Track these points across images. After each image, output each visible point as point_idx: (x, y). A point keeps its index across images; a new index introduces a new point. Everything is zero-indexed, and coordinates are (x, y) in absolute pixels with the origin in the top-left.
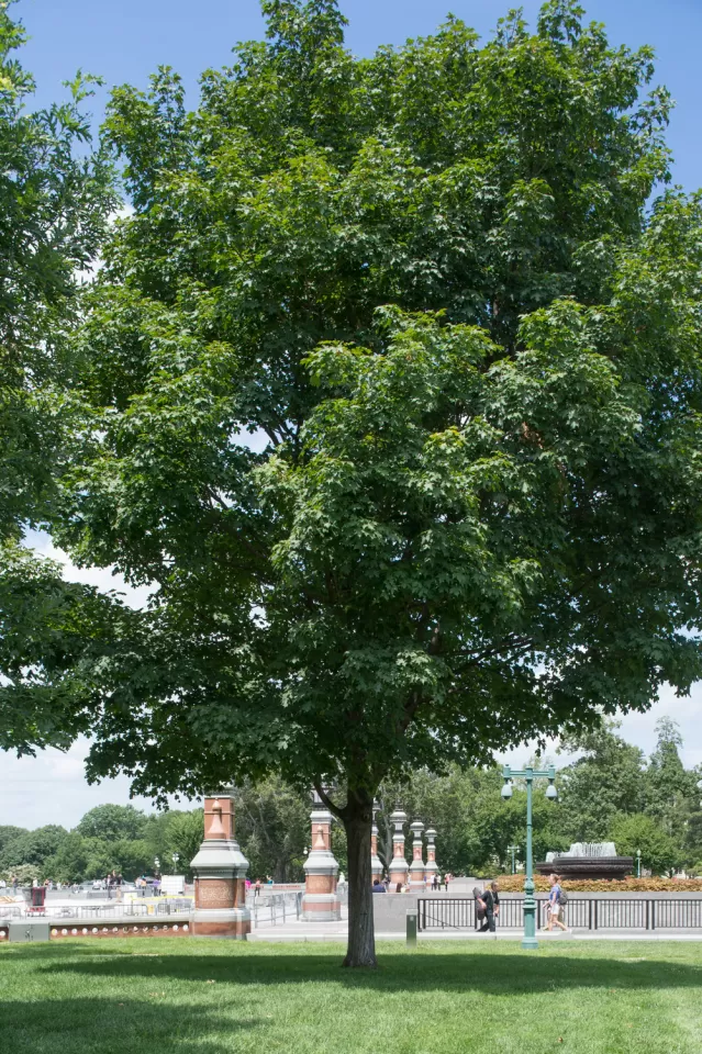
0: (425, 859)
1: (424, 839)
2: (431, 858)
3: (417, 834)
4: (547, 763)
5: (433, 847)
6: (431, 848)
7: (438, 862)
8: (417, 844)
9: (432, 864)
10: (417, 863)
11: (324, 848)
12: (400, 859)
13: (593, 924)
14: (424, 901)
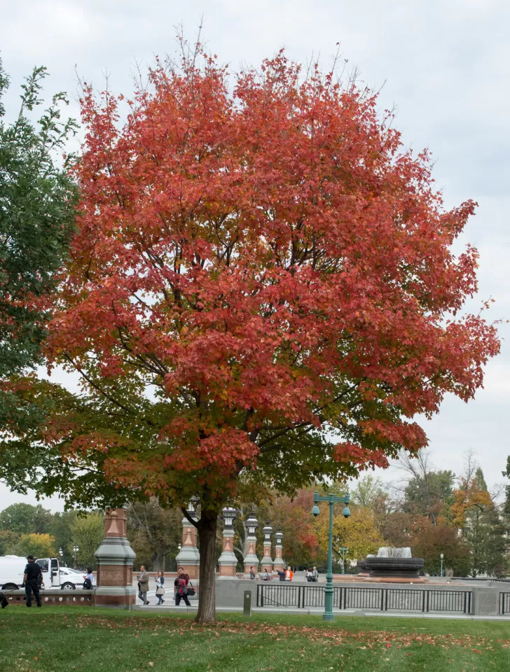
0: (273, 556)
1: (273, 540)
2: (279, 555)
3: (267, 536)
4: (377, 481)
5: (281, 546)
6: (279, 548)
7: (284, 558)
8: (267, 544)
9: (279, 561)
10: (267, 558)
11: (193, 545)
12: (253, 555)
13: (384, 606)
14: (262, 586)
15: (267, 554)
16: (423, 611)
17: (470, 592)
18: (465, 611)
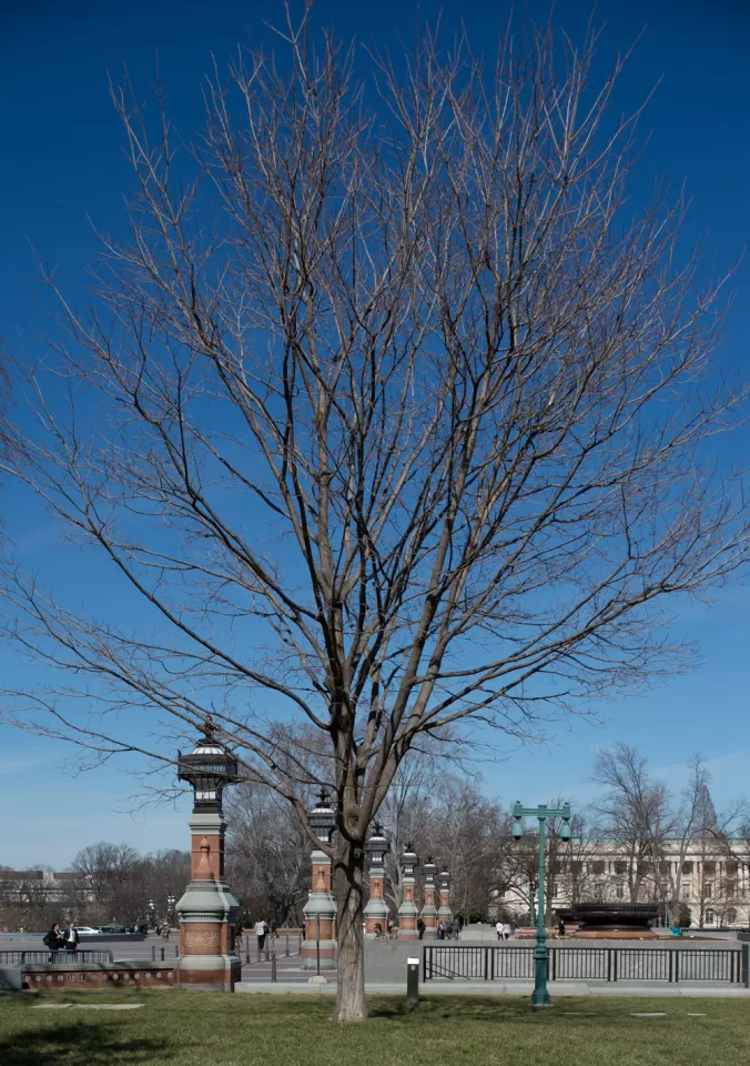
2: (444, 905)
3: (429, 878)
5: (447, 891)
6: (445, 893)
7: (452, 907)
8: (429, 888)
9: (445, 909)
10: (429, 908)
11: (325, 891)
12: (410, 903)
13: (612, 975)
14: (431, 948)
15: (429, 900)
16: (670, 980)
17: (739, 952)
18: (732, 980)
